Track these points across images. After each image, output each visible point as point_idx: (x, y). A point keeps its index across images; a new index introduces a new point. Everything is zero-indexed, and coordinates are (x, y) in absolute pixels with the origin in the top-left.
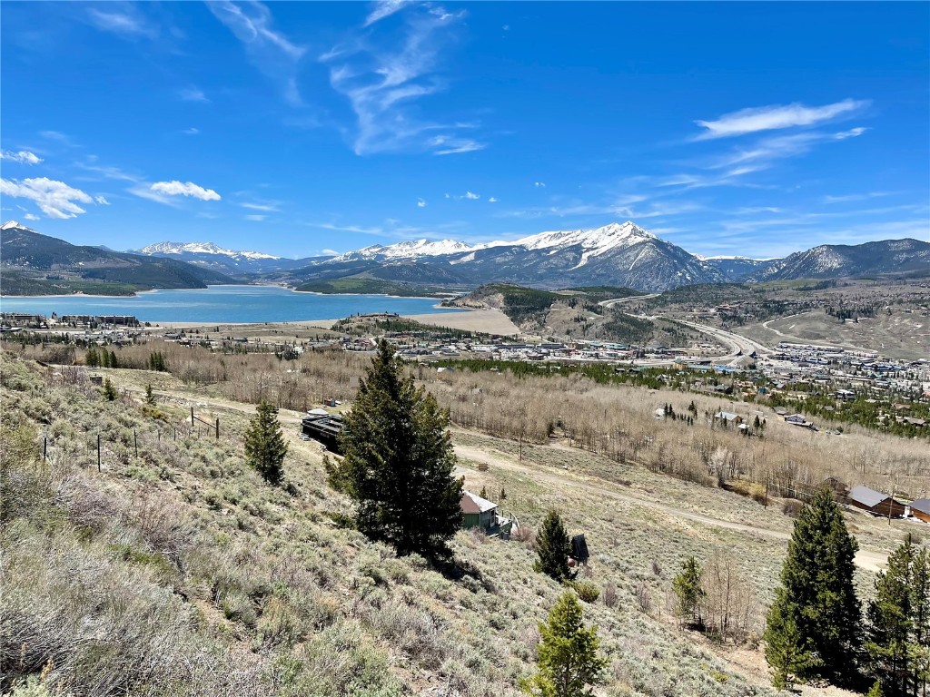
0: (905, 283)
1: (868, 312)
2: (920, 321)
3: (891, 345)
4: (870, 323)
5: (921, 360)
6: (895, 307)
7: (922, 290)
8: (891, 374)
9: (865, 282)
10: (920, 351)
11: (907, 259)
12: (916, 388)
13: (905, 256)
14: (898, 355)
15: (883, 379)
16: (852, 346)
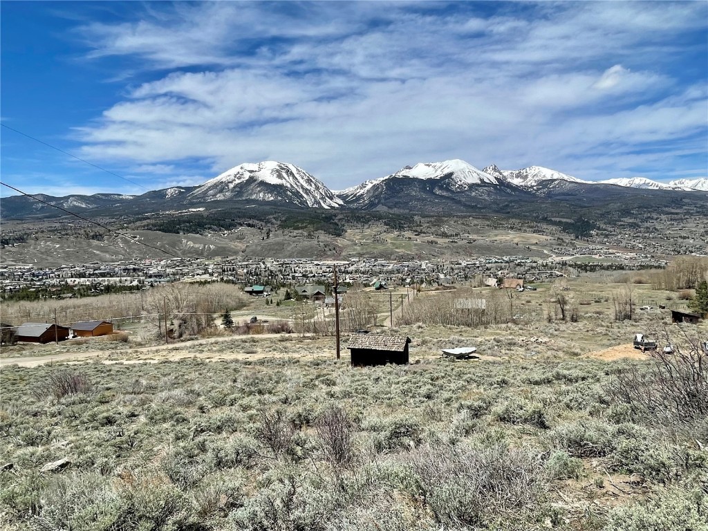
0: (44, 221)
1: (21, 239)
2: (58, 243)
3: (42, 259)
4: (24, 247)
5: (63, 266)
6: (40, 235)
7: (56, 224)
8: (44, 277)
9: (16, 222)
10: (60, 261)
11: (42, 207)
12: (63, 283)
13: (40, 205)
14: (48, 265)
15: (39, 280)
16: (13, 263)
